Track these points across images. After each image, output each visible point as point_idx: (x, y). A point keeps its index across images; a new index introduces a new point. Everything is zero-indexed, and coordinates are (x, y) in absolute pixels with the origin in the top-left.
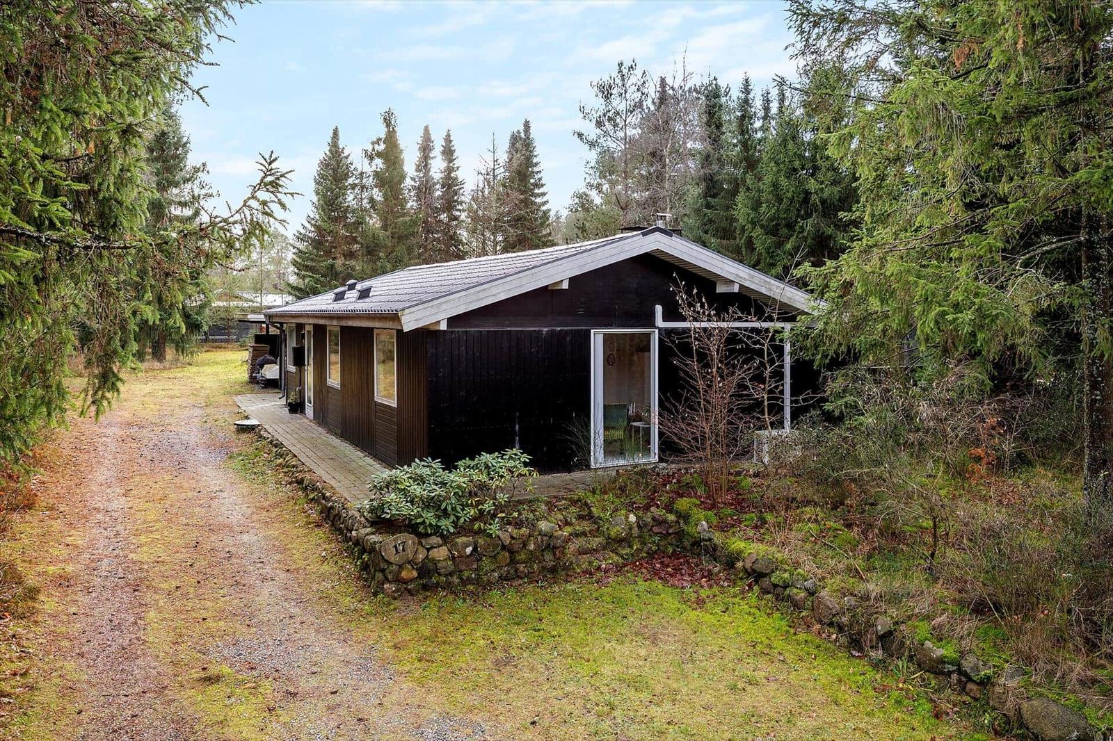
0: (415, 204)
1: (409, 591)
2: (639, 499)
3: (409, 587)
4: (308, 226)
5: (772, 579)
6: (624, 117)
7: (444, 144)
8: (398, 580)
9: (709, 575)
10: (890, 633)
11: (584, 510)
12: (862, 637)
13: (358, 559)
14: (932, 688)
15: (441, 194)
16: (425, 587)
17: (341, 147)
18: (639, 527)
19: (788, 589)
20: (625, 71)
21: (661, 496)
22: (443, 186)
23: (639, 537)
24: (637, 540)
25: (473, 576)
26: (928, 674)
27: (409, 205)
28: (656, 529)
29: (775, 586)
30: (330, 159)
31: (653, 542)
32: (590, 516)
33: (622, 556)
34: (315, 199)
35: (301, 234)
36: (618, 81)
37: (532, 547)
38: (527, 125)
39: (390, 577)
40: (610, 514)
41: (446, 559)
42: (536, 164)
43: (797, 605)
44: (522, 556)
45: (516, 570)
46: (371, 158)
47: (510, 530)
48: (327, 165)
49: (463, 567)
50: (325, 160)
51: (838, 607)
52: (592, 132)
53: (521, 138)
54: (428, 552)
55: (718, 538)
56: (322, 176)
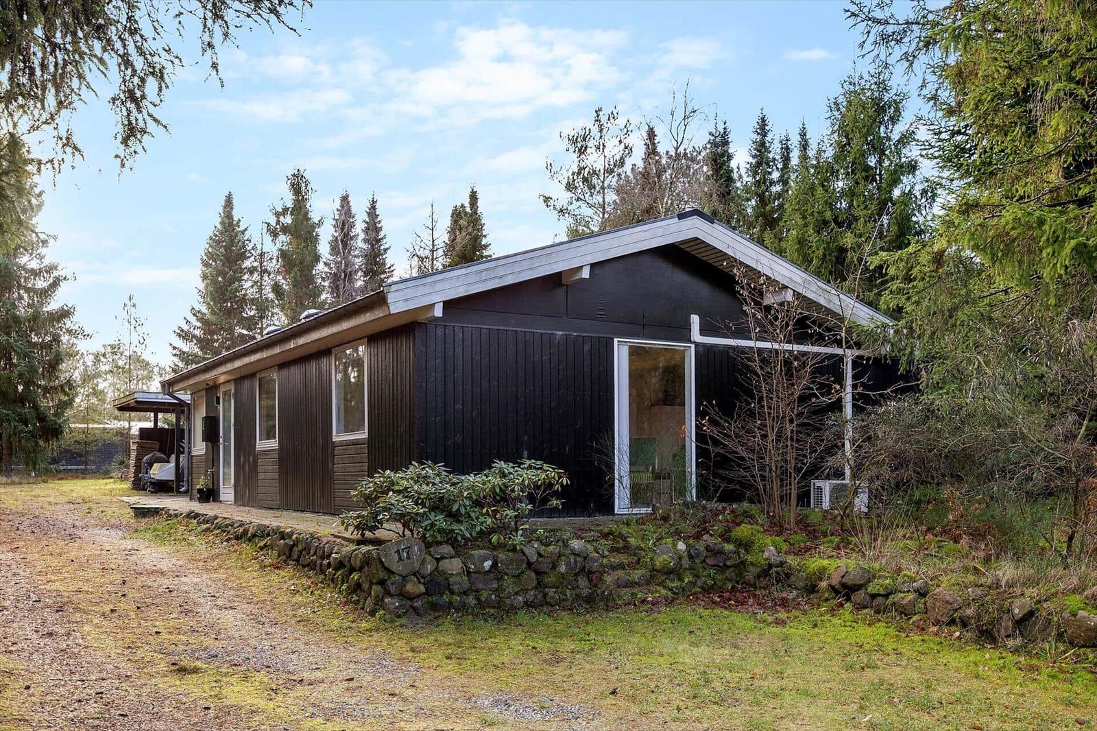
0: (329, 295)
1: (416, 610)
2: (688, 527)
3: (416, 604)
4: (193, 320)
5: (870, 589)
6: (602, 178)
7: (367, 220)
8: (403, 595)
9: (784, 603)
10: (1031, 613)
11: (618, 542)
12: (994, 626)
13: (343, 583)
14: (1090, 663)
15: (362, 283)
16: (434, 607)
17: (236, 219)
18: (691, 557)
19: (891, 597)
20: (604, 119)
21: (714, 526)
22: (366, 274)
23: (691, 569)
24: (688, 572)
25: (493, 597)
26: (1083, 650)
27: (323, 297)
28: (710, 561)
29: (873, 596)
30: (222, 233)
31: (708, 576)
32: (626, 548)
33: (671, 590)
34: (202, 286)
35: (182, 331)
36: (595, 130)
37: (563, 569)
38: (474, 197)
39: (392, 589)
40: (654, 543)
41: (460, 574)
42: (486, 246)
43: (905, 612)
44: (551, 579)
45: (545, 596)
46: (274, 234)
47: (536, 546)
48: (218, 242)
49: (480, 586)
50: (215, 235)
51: (960, 600)
52: (562, 197)
53: (466, 213)
54: (438, 563)
55: (792, 560)
56: (210, 255)
